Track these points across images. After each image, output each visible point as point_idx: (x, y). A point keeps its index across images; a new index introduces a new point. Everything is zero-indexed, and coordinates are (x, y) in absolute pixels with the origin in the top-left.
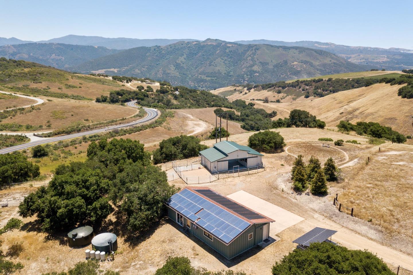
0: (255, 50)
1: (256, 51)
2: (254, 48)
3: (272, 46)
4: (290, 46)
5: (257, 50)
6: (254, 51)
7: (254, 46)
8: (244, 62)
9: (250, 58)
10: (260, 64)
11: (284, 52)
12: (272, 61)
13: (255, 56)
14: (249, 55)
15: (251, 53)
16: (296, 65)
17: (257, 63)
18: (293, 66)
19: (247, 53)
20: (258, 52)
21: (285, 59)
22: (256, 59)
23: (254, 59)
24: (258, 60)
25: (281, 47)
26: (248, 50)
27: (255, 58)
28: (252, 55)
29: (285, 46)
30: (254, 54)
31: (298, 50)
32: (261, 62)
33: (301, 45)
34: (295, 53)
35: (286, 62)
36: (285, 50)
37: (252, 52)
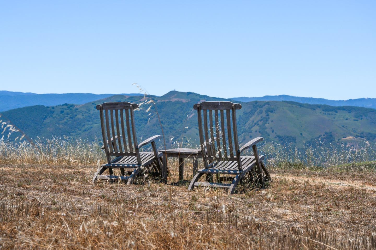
0: (266, 112)
1: (268, 115)
2: (264, 109)
3: (301, 105)
4: (337, 105)
5: (272, 112)
6: (264, 114)
7: (264, 105)
8: (245, 136)
9: (256, 128)
10: (277, 140)
11: (326, 117)
12: (301, 134)
13: (267, 125)
14: (255, 122)
15: (259, 118)
16: (351, 141)
17: (272, 136)
18: (346, 144)
19: (251, 119)
20: (273, 116)
21: (328, 131)
22: (268, 130)
23: (266, 130)
24: (273, 132)
25: (319, 107)
26: (252, 113)
27: (266, 128)
28: (260, 123)
29: (327, 106)
30: (265, 120)
31: (353, 114)
32: (279, 137)
33: (360, 105)
34: (347, 119)
35: (331, 136)
36: (327, 113)
37: (260, 116)
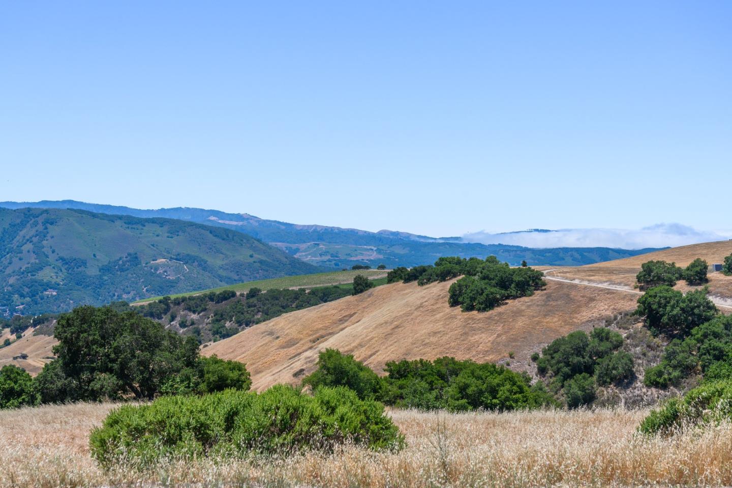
0: (44, 224)
1: (46, 228)
2: (40, 220)
3: (94, 215)
4: (144, 216)
5: (52, 224)
6: (40, 227)
7: (41, 214)
8: (11, 258)
9: (29, 246)
10: (59, 264)
11: (129, 232)
12: (94, 255)
13: (45, 242)
14: (27, 237)
15: (33, 232)
16: (163, 265)
17: (52, 258)
18: (156, 269)
19: (22, 233)
20: (53, 230)
21: (132, 251)
22: (45, 250)
23: (43, 250)
24: (53, 252)
25: (120, 218)
26: (23, 225)
27: (43, 247)
28: (35, 240)
29: (131, 217)
30: (43, 235)
31: (165, 228)
32: (62, 259)
33: (175, 217)
34: (158, 236)
35: (136, 258)
36: (130, 226)
37: (34, 229)
